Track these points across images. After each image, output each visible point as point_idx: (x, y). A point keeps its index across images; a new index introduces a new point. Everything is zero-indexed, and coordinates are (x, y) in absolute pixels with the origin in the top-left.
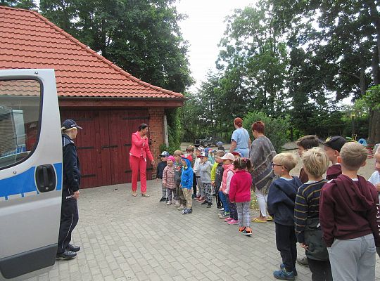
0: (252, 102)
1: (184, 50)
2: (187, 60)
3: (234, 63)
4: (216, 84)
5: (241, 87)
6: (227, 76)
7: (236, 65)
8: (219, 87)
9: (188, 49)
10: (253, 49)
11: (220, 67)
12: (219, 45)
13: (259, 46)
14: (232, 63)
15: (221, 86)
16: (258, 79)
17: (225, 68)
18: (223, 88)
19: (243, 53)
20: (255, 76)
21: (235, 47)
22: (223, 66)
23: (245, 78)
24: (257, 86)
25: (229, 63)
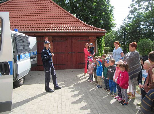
0: (145, 34)
1: (111, 11)
2: (113, 15)
3: (137, 15)
4: (127, 26)
5: (140, 27)
6: (133, 22)
7: (138, 17)
8: (129, 28)
9: (113, 10)
10: (147, 8)
11: (129, 18)
12: (129, 8)
13: (151, 6)
14: (136, 15)
15: (130, 27)
16: (149, 23)
17: (132, 18)
18: (131, 28)
19: (142, 11)
20: (147, 21)
21: (138, 8)
22: (131, 17)
23: (142, 23)
24: (148, 26)
25: (134, 16)
